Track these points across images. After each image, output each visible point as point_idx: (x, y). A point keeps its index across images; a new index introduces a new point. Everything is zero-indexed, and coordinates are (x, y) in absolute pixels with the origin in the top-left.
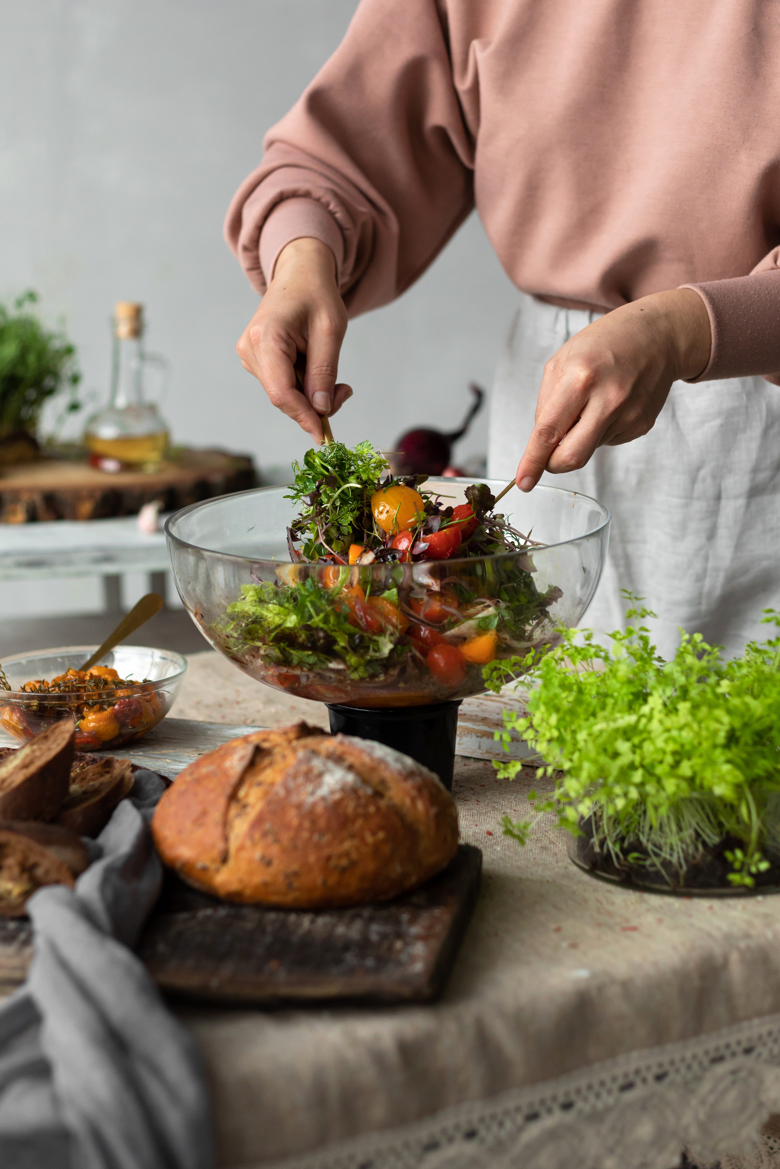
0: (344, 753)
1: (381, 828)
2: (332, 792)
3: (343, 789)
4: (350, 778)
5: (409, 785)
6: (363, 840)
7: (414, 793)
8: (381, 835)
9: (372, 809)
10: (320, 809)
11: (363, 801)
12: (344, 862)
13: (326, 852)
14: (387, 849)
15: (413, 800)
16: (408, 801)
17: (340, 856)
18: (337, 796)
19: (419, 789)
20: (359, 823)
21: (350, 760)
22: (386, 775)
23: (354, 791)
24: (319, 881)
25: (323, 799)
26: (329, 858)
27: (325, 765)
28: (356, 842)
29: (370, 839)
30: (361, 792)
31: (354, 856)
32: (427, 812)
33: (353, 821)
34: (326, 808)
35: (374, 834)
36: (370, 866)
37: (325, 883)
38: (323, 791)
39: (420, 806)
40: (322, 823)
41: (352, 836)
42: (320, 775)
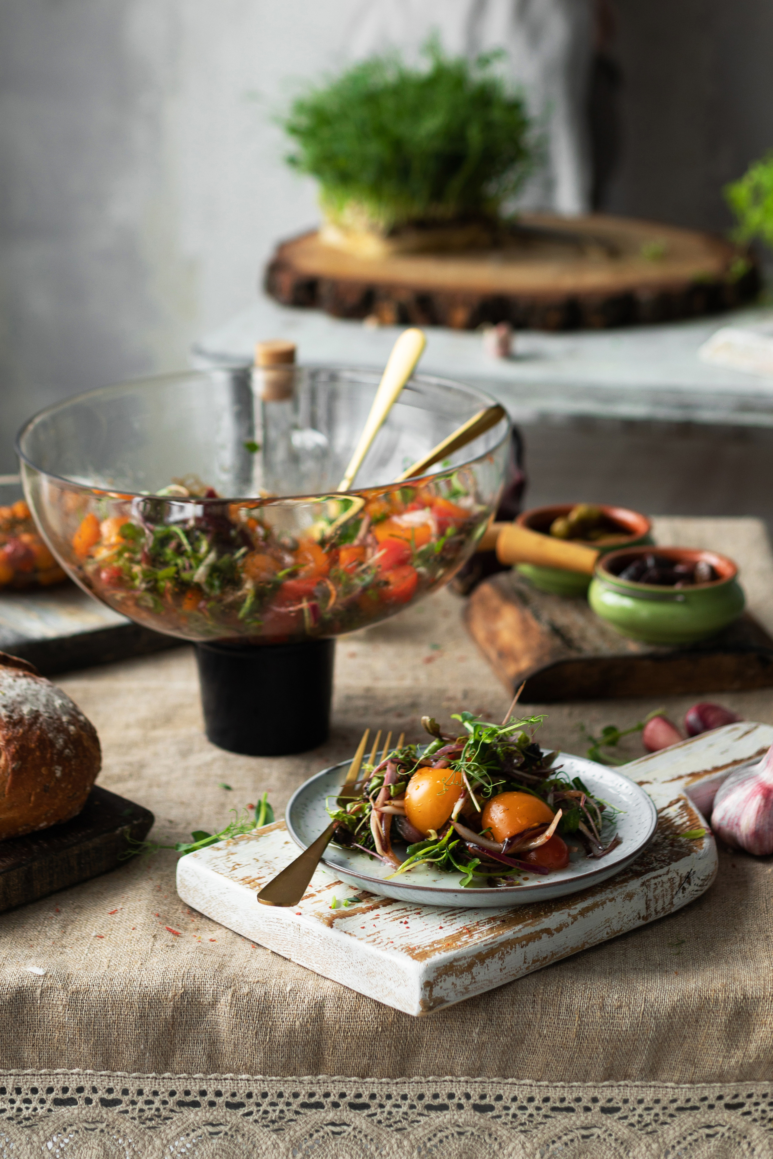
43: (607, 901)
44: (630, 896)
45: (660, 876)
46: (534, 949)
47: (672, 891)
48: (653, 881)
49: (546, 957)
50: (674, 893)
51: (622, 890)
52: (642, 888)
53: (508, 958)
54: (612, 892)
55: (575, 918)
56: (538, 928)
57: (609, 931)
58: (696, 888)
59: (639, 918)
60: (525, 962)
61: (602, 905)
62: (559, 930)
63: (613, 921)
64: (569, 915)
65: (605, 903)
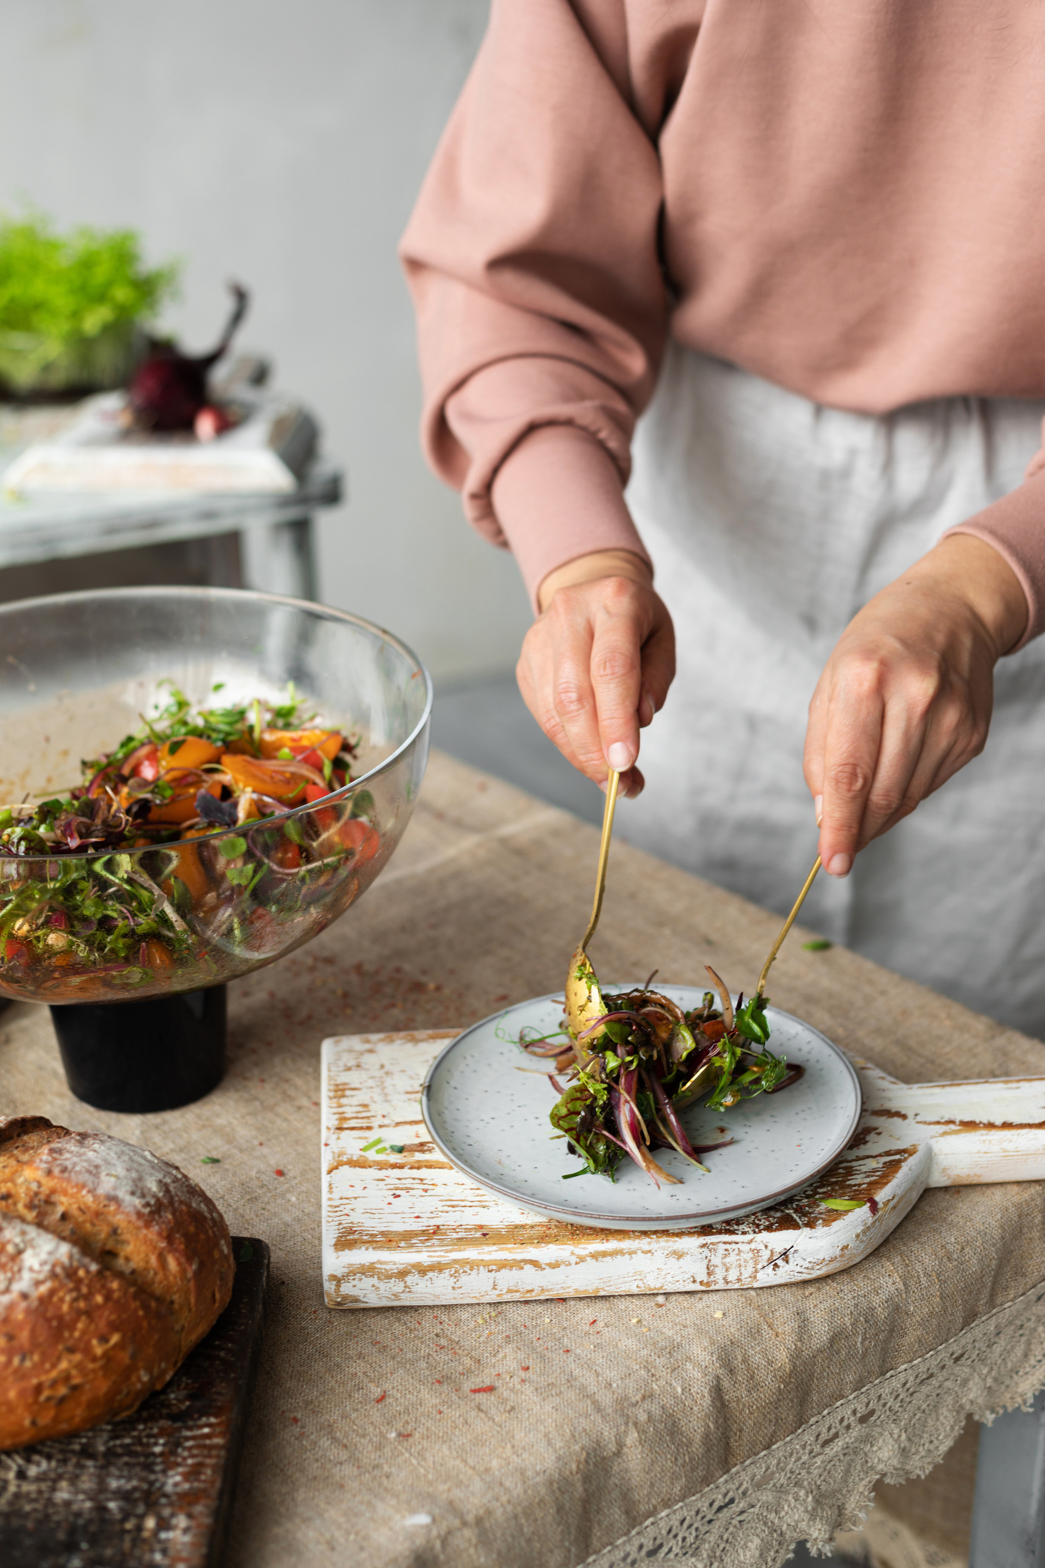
0: (53, 1192)
1: (114, 1327)
2: (38, 1283)
3: (53, 1275)
4: (64, 1250)
5: (152, 1233)
6: (87, 1350)
7: (163, 1244)
8: (115, 1338)
9: (99, 1299)
10: (20, 1316)
11: (84, 1290)
12: (63, 1391)
13: (35, 1381)
14: (125, 1357)
15: (162, 1258)
16: (153, 1260)
17: (54, 1384)
18: (44, 1289)
19: (169, 1239)
20: (80, 1326)
21: (63, 1203)
22: (119, 1219)
23: (71, 1273)
24: (27, 1422)
25: (25, 1296)
26: (38, 1389)
27: (23, 1233)
28: (78, 1357)
29: (99, 1350)
30: (81, 1273)
31: (76, 1381)
32: (183, 1271)
33: (72, 1327)
34: (28, 1311)
35: (104, 1339)
36: (103, 1387)
37: (34, 1423)
38: (23, 1284)
39: (172, 1264)
40: (24, 1336)
41: (71, 1350)
42: (20, 1252)
43: (639, 1252)
44: (679, 1255)
45: (736, 1243)
46: (507, 1278)
47: (756, 1263)
48: (722, 1247)
49: (532, 1291)
50: (760, 1266)
51: (668, 1244)
52: (701, 1250)
53: (464, 1279)
54: (650, 1243)
55: (582, 1259)
56: (519, 1257)
57: (641, 1284)
58: (798, 1269)
59: (694, 1282)
60: (494, 1288)
61: (630, 1254)
62: (554, 1265)
63: (648, 1275)
64: (572, 1253)
65: (635, 1252)
